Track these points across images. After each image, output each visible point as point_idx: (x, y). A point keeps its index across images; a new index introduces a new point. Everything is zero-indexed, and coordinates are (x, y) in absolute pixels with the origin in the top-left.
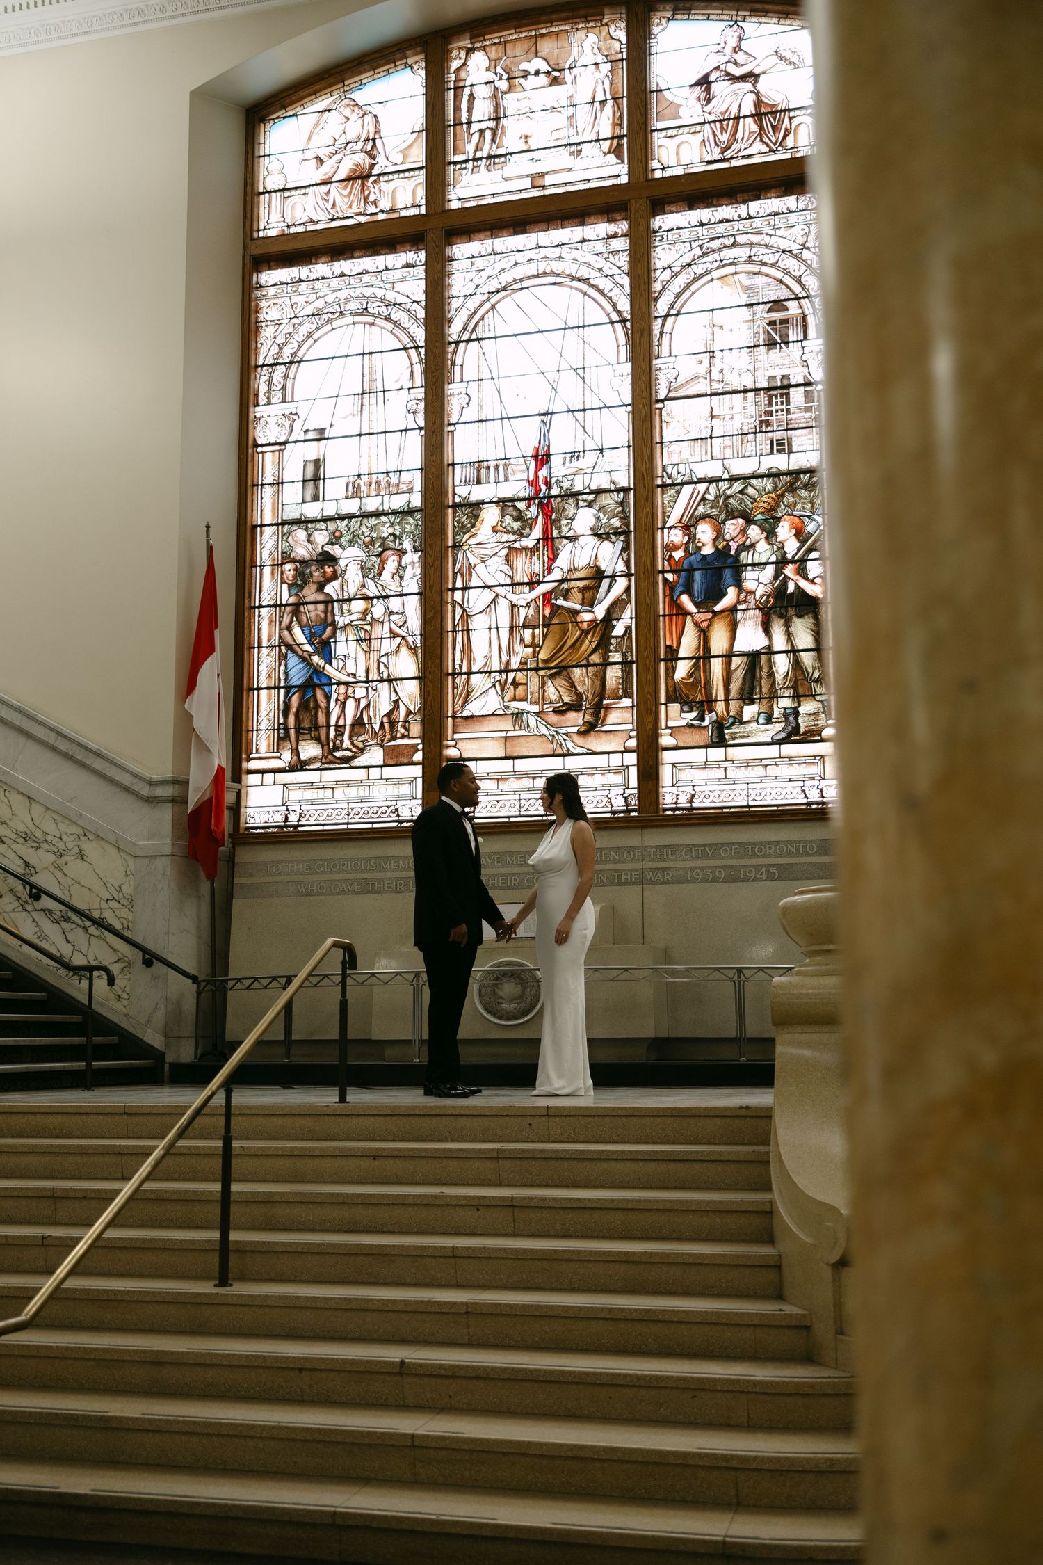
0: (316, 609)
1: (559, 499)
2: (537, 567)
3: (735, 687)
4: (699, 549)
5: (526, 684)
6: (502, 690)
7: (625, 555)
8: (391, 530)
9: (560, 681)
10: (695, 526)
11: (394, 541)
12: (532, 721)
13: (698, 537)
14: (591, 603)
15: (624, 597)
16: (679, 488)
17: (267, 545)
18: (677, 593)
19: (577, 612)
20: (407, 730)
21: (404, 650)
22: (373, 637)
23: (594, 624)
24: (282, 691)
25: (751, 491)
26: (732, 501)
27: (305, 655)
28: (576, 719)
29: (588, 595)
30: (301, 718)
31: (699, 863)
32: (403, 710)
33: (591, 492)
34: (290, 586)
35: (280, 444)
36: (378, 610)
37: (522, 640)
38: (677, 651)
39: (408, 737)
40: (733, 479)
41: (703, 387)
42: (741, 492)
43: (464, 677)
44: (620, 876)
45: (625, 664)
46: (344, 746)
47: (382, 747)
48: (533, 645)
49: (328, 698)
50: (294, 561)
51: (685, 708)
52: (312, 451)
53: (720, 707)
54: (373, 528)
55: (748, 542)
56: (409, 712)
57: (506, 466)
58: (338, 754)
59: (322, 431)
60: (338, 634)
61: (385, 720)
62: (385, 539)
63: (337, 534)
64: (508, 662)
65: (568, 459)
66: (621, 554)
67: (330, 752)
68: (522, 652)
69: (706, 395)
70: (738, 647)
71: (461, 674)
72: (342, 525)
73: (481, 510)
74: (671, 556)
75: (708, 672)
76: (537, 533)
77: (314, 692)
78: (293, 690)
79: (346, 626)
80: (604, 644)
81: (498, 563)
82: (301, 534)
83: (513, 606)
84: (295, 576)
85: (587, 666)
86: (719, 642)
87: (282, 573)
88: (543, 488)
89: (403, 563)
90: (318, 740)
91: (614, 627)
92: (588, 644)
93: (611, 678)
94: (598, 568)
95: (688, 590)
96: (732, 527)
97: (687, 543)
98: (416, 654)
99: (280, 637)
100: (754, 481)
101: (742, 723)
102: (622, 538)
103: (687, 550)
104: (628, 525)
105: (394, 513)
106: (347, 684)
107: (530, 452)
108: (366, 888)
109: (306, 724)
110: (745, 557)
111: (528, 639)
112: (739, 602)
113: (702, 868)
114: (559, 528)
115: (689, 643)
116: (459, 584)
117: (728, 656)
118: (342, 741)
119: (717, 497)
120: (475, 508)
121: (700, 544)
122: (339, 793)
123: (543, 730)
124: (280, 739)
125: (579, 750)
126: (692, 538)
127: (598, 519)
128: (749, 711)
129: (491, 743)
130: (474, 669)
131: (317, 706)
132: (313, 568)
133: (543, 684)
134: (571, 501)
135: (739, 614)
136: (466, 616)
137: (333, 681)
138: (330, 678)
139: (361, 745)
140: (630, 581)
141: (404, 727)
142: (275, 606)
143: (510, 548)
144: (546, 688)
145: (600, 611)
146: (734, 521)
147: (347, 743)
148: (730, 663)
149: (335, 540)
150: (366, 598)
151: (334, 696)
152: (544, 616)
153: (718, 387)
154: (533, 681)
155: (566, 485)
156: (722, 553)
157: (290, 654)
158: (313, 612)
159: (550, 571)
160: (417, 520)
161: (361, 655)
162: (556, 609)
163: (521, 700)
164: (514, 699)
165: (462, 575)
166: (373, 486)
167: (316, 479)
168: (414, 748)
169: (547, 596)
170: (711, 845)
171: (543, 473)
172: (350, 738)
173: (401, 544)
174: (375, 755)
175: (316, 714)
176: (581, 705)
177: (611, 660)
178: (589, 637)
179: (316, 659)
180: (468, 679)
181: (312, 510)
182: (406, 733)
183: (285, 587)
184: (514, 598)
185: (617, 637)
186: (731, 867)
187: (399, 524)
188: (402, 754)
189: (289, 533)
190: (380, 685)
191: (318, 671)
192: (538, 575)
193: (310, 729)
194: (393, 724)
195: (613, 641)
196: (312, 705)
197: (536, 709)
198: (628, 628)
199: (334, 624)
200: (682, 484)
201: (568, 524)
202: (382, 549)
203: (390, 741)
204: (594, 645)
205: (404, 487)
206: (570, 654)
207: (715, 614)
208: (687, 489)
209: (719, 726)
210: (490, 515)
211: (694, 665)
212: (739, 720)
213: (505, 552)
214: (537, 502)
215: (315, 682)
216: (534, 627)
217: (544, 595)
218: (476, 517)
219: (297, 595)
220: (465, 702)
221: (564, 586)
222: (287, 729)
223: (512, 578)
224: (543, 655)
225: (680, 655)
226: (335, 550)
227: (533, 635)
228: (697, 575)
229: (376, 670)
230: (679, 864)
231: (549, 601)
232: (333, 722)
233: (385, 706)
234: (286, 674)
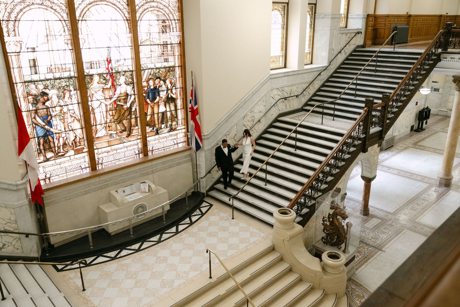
0: (44, 111)
1: (115, 74)
2: (111, 94)
3: (160, 121)
4: (150, 87)
5: (112, 126)
6: (106, 129)
7: (133, 89)
8: (65, 84)
9: (120, 124)
10: (149, 81)
11: (67, 87)
12: (115, 136)
13: (150, 84)
14: (126, 103)
15: (134, 100)
16: (144, 71)
17: (20, 90)
18: (146, 99)
19: (122, 106)
20: (80, 144)
21: (76, 121)
22: (65, 118)
23: (128, 108)
24: (36, 139)
25: (160, 72)
26: (156, 74)
27: (42, 126)
28: (125, 134)
29: (125, 100)
30: (45, 146)
31: (163, 166)
32: (78, 139)
33: (123, 72)
34: (32, 104)
35: (18, 53)
36: (65, 109)
37: (110, 114)
38: (147, 113)
39: (81, 145)
40: (156, 69)
41: (148, 43)
42: (159, 72)
43: (95, 126)
44: (148, 173)
45: (136, 118)
46: (61, 152)
47: (73, 150)
48: (113, 115)
49: (53, 138)
50: (32, 95)
51: (150, 127)
52: (32, 56)
53: (157, 126)
54: (59, 83)
55: (161, 85)
56: (80, 139)
57: (99, 63)
58: (60, 154)
59: (34, 48)
60: (53, 118)
61: (73, 142)
62: (64, 87)
63: (47, 85)
64: (106, 121)
65: (116, 62)
66: (132, 89)
67: (57, 154)
68: (110, 118)
69: (149, 45)
70: (160, 111)
71: (94, 126)
72: (48, 82)
73: (93, 77)
74: (144, 89)
75: (154, 118)
76: (110, 84)
77: (48, 137)
78: (40, 138)
79: (55, 116)
80: (130, 113)
81: (100, 93)
82: (33, 86)
83: (106, 105)
84: (33, 101)
85: (127, 120)
86: (156, 111)
87: (28, 100)
88: (110, 70)
89: (71, 94)
90: (52, 151)
91: (132, 108)
92: (127, 113)
93: (133, 122)
94: (127, 93)
95: (148, 98)
96: (157, 81)
97: (147, 86)
98: (79, 122)
99: (32, 121)
100: (161, 69)
101: (162, 129)
102: (132, 85)
103: (147, 88)
104: (133, 81)
105: (66, 78)
106: (59, 133)
107: (106, 59)
108: (86, 193)
109: (47, 147)
110: (160, 89)
111: (111, 114)
112: (159, 100)
113: (164, 167)
114: (116, 82)
115: (149, 112)
116: (90, 100)
117: (158, 113)
118: (60, 150)
119: (153, 73)
120: (91, 76)
121: (150, 86)
122: (62, 165)
123: (118, 138)
124: (38, 153)
125: (127, 141)
126: (148, 84)
127: (126, 79)
128: (163, 126)
129: (105, 143)
130: (97, 124)
131: (50, 141)
132: (40, 97)
133: (116, 125)
134: (118, 74)
135: (160, 103)
136: (93, 109)
137: (54, 133)
138: (53, 132)
139: (67, 150)
140: (135, 96)
141: (79, 143)
142: (28, 111)
143: (103, 88)
144: (117, 127)
145: (128, 105)
146: (157, 80)
147: (62, 151)
148: (158, 115)
149: (46, 87)
150: (60, 106)
151: (55, 138)
152: (115, 107)
153: (152, 43)
154: (113, 125)
155: (116, 69)
156: (155, 88)
157: (37, 126)
158: (42, 112)
159: (115, 94)
160: (73, 80)
161: (62, 124)
162: (118, 105)
163: (111, 131)
164: (109, 131)
165: (90, 97)
166: (57, 69)
167: (35, 66)
168: (83, 148)
169: (115, 102)
170: (165, 161)
171: (110, 66)
172: (63, 149)
173: (69, 88)
174: (72, 152)
175: (50, 144)
176: (126, 130)
177: (132, 117)
178: (127, 112)
179: (47, 127)
180: (96, 127)
181: (35, 77)
182: (80, 145)
183: (30, 105)
184: (106, 103)
185: (133, 111)
186: (169, 165)
187: (68, 81)
188: (80, 151)
189: (28, 86)
190: (70, 132)
191: (48, 131)
192: (112, 96)
193: (49, 149)
194: (76, 143)
195: (132, 112)
196: (48, 141)
197: (115, 132)
198: (136, 109)
199: (51, 115)
200: (145, 70)
201: (118, 81)
202: (64, 90)
203: (75, 147)
204: (128, 114)
205: (68, 69)
206: (122, 117)
207: (155, 103)
208: (146, 71)
209: (157, 130)
210: (96, 79)
211: (151, 117)
212: (161, 128)
213: (102, 89)
214: (109, 74)
215: (47, 135)
216: (112, 111)
217: (114, 101)
218: (92, 79)
219: (35, 107)
220: (96, 133)
221: (119, 98)
222: (40, 150)
223: (105, 97)
224: (115, 118)
225: (148, 114)
226: (47, 91)
227: (112, 113)
228: (150, 94)
229: (67, 128)
230: (160, 167)
231: (115, 103)
232: (56, 145)
233: (72, 138)
234: (37, 133)
